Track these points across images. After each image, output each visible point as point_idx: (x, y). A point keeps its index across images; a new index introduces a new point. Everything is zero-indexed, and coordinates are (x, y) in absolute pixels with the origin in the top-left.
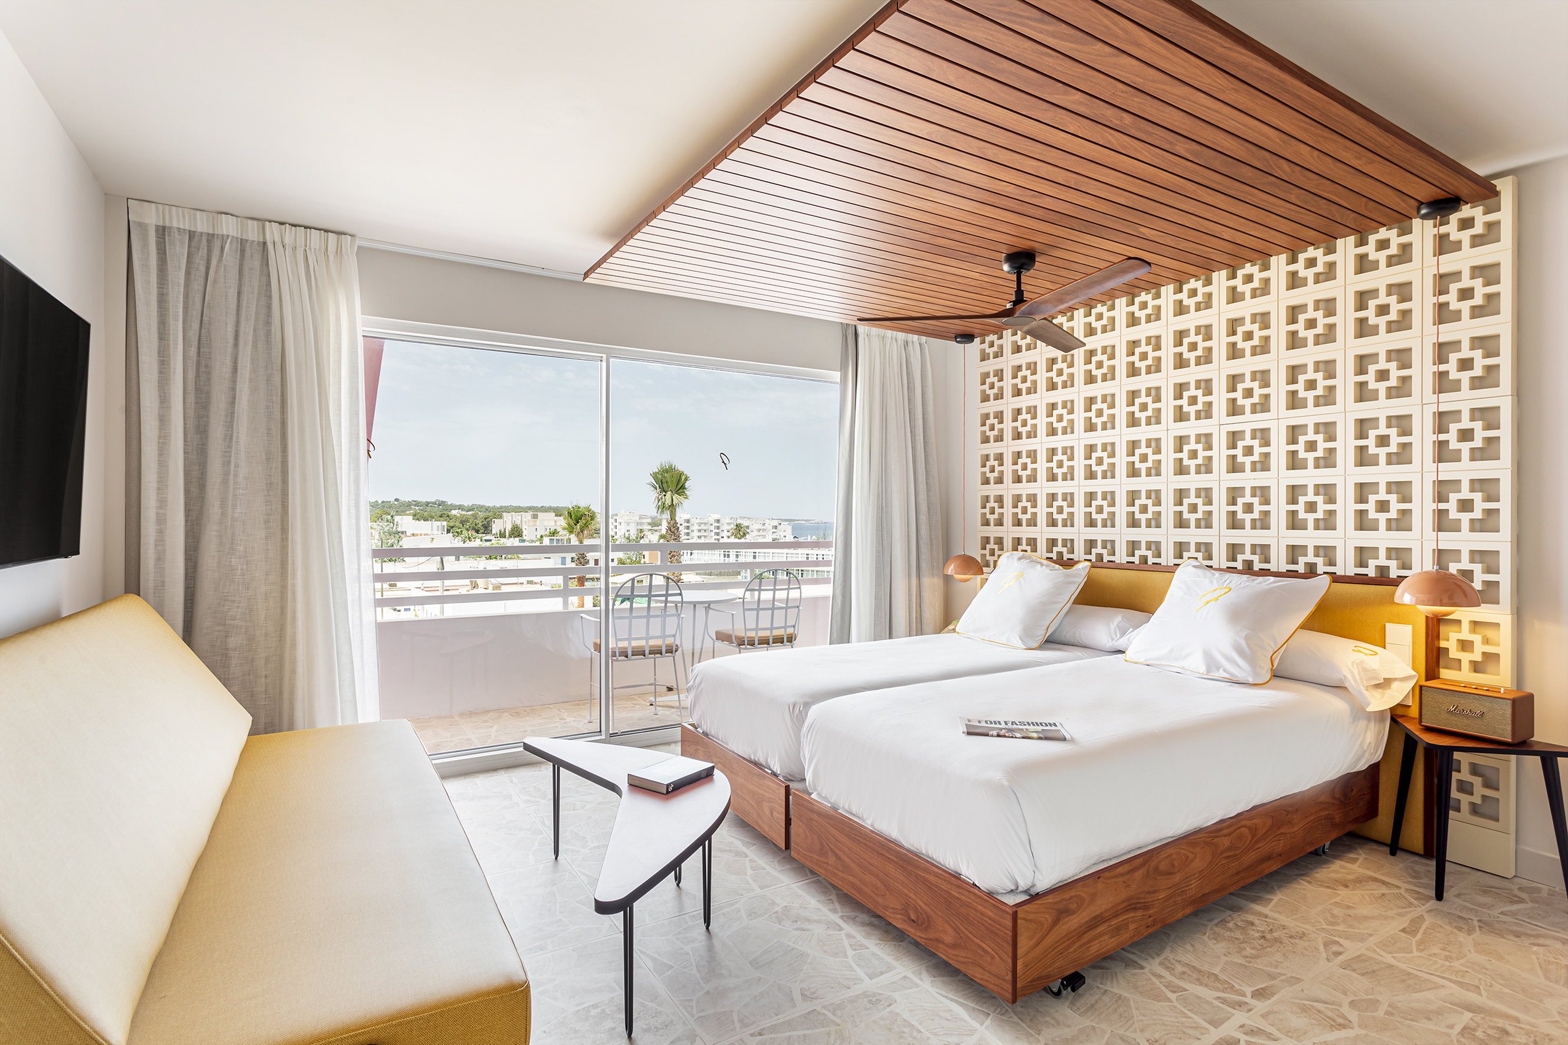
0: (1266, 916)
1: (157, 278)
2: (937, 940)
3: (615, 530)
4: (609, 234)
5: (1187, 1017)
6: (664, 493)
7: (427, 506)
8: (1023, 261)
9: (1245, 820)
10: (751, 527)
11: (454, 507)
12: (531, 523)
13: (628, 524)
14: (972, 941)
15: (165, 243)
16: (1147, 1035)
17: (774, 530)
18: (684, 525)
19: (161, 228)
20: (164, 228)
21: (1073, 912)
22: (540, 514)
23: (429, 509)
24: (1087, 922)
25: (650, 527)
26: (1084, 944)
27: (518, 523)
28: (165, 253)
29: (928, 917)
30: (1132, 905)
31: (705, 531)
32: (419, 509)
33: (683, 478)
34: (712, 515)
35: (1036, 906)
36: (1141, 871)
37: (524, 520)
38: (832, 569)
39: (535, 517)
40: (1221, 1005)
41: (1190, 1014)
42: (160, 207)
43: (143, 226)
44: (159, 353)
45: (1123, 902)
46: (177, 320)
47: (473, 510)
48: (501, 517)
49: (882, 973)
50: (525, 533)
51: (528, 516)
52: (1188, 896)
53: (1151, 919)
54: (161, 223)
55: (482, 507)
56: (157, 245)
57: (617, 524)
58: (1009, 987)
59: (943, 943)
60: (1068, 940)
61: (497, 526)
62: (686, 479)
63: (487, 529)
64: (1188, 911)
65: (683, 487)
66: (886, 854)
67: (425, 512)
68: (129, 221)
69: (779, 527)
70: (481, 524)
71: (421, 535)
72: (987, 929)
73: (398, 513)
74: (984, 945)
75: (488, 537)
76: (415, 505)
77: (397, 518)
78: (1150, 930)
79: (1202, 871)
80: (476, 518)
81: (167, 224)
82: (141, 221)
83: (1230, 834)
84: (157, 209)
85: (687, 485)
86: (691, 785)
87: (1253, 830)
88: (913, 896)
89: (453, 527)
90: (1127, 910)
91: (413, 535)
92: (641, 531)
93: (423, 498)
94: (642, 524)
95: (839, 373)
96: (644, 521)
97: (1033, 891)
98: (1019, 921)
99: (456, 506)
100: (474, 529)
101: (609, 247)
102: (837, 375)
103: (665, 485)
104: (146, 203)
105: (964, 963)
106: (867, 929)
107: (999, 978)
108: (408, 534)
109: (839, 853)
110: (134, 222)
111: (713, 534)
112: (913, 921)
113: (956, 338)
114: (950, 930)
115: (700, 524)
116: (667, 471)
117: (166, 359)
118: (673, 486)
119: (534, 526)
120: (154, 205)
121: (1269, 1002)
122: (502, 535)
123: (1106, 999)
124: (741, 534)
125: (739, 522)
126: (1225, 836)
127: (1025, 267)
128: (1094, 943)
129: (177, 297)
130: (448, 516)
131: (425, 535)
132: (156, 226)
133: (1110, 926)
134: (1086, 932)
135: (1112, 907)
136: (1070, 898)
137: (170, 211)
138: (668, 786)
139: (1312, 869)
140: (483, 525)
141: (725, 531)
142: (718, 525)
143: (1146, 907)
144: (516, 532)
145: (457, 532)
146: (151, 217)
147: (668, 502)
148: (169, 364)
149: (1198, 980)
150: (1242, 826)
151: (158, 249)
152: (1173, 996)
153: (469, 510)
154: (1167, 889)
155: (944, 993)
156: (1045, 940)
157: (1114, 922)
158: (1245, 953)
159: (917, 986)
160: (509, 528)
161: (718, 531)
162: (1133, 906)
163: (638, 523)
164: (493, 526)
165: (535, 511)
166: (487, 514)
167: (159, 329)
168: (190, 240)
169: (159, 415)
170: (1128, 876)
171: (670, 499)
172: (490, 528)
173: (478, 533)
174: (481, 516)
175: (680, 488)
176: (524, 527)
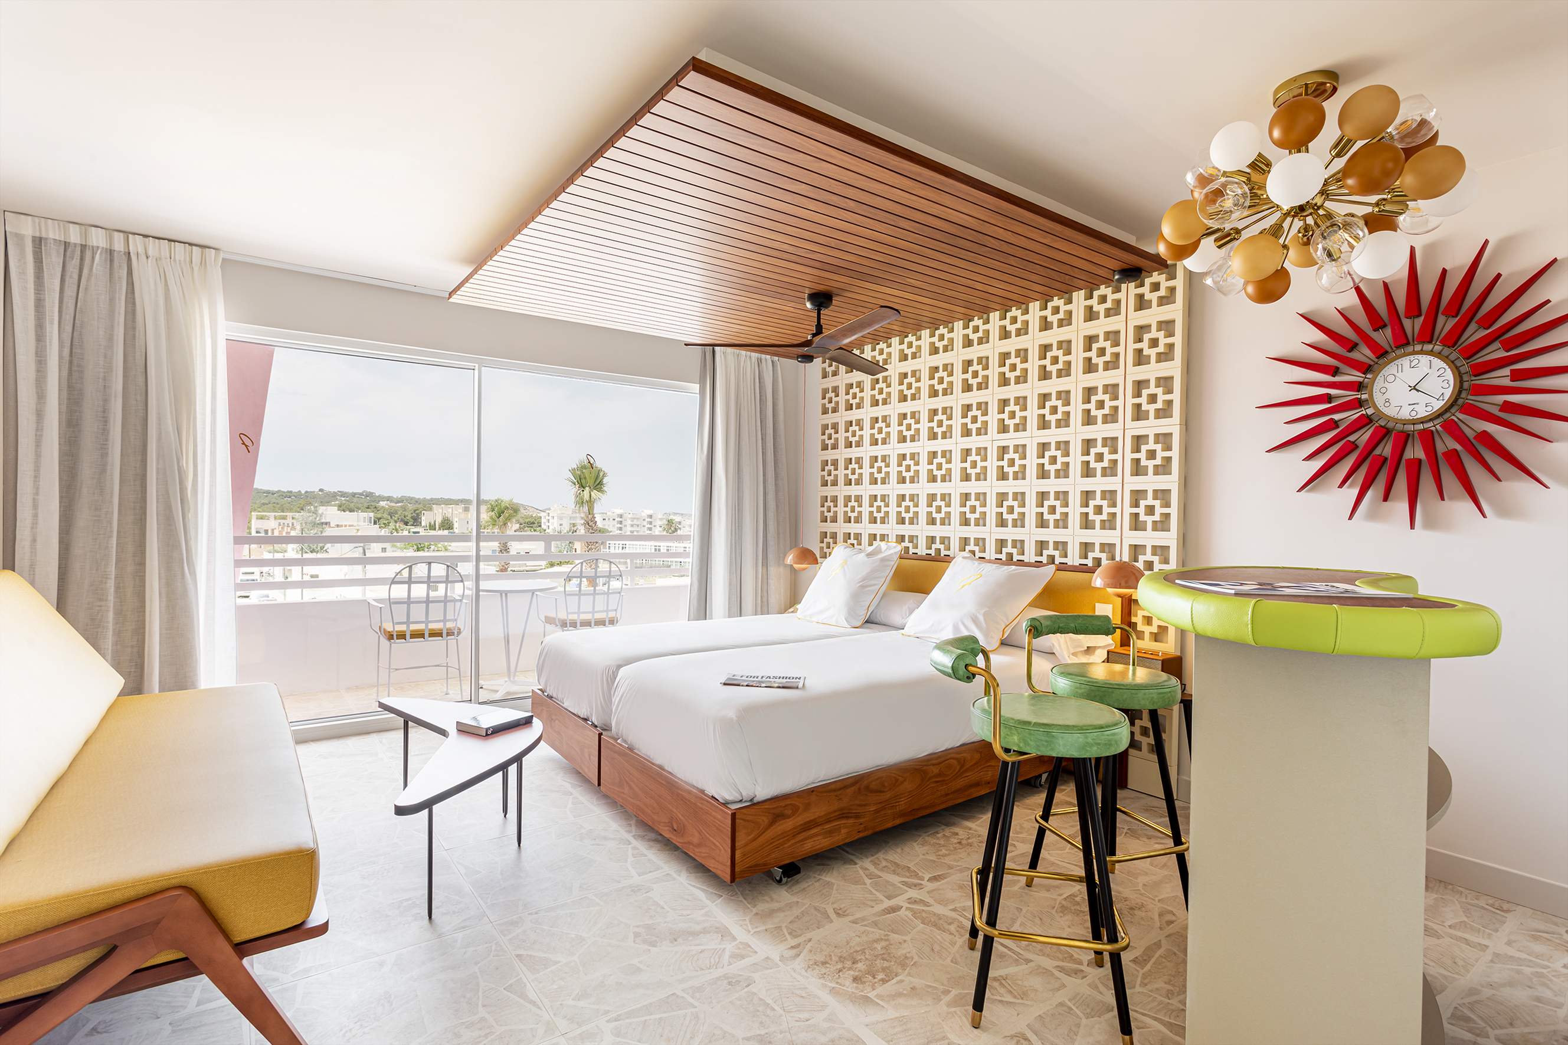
0: (970, 829)
1: (35, 285)
2: (689, 843)
3: (547, 524)
4: (468, 261)
5: (872, 893)
6: (583, 489)
7: (354, 496)
8: (822, 300)
9: (953, 753)
10: (683, 522)
11: (383, 499)
12: (462, 516)
13: (561, 518)
14: (709, 840)
15: (41, 252)
16: (835, 906)
18: (617, 519)
19: (37, 240)
20: (40, 239)
21: (789, 817)
23: (355, 500)
24: (801, 825)
26: (799, 842)
27: (449, 516)
28: (42, 262)
29: (684, 825)
30: (843, 814)
31: (638, 526)
32: (345, 500)
33: (601, 474)
34: (645, 511)
35: (754, 810)
36: (852, 788)
37: (455, 514)
38: (690, 560)
39: (466, 510)
40: (902, 886)
41: (875, 892)
42: (37, 220)
43: (19, 237)
44: (36, 354)
45: (835, 812)
46: (52, 323)
47: (401, 501)
48: (431, 509)
49: (650, 872)
50: (456, 525)
51: (460, 509)
52: (898, 810)
53: (862, 826)
54: (37, 235)
55: (412, 499)
56: (34, 254)
57: (550, 518)
58: (728, 870)
59: (692, 844)
60: (784, 837)
61: (425, 520)
62: (604, 475)
63: (416, 521)
64: (898, 822)
65: (601, 483)
66: (660, 780)
67: (350, 502)
68: (5, 231)
70: (410, 516)
71: (346, 526)
72: (717, 828)
73: (322, 504)
74: (715, 841)
75: (417, 529)
76: (341, 496)
77: (321, 509)
78: (861, 835)
79: (911, 791)
80: (405, 510)
81: (44, 235)
82: (18, 232)
83: (939, 764)
84: (34, 221)
85: (605, 481)
86: (510, 730)
87: (962, 763)
88: (675, 811)
89: (381, 518)
90: (840, 818)
91: (338, 526)
92: (574, 525)
93: (350, 490)
95: (698, 386)
97: (755, 801)
98: (737, 821)
99: (385, 497)
100: (402, 520)
101: (470, 270)
102: (696, 387)
103: (583, 481)
104: (22, 216)
105: (704, 857)
106: (651, 843)
107: (723, 865)
108: (331, 525)
109: (631, 783)
110: (11, 232)
111: (646, 529)
112: (675, 830)
113: (798, 358)
114: (697, 834)
115: (633, 519)
116: (587, 468)
117: (43, 359)
118: (591, 482)
119: (465, 519)
120: (30, 218)
121: (939, 883)
122: (432, 527)
123: (817, 884)
124: (673, 529)
125: (672, 517)
126: (934, 765)
127: (824, 305)
128: (808, 841)
129: (53, 303)
130: (376, 507)
131: (350, 526)
132: (33, 237)
133: (823, 829)
134: (801, 832)
135: (825, 815)
136: (786, 806)
137: (46, 223)
138: (487, 729)
139: (1025, 797)
140: (412, 517)
141: (658, 526)
142: (650, 520)
143: (857, 816)
144: (447, 524)
145: (384, 524)
146: (27, 229)
147: (586, 497)
148: (46, 364)
149: (894, 871)
150: (951, 758)
151: (34, 258)
152: (868, 881)
153: (398, 502)
154: (877, 804)
155: (693, 884)
156: (762, 837)
157: (827, 826)
158: (940, 853)
159: (674, 879)
160: (439, 520)
161: (650, 526)
162: (845, 815)
163: (571, 518)
164: (423, 518)
166: (415, 507)
167: (36, 331)
168: (65, 250)
169: (37, 409)
170: (840, 792)
171: (589, 494)
172: (419, 520)
173: (407, 525)
174: (411, 508)
175: (598, 484)
176: (455, 520)
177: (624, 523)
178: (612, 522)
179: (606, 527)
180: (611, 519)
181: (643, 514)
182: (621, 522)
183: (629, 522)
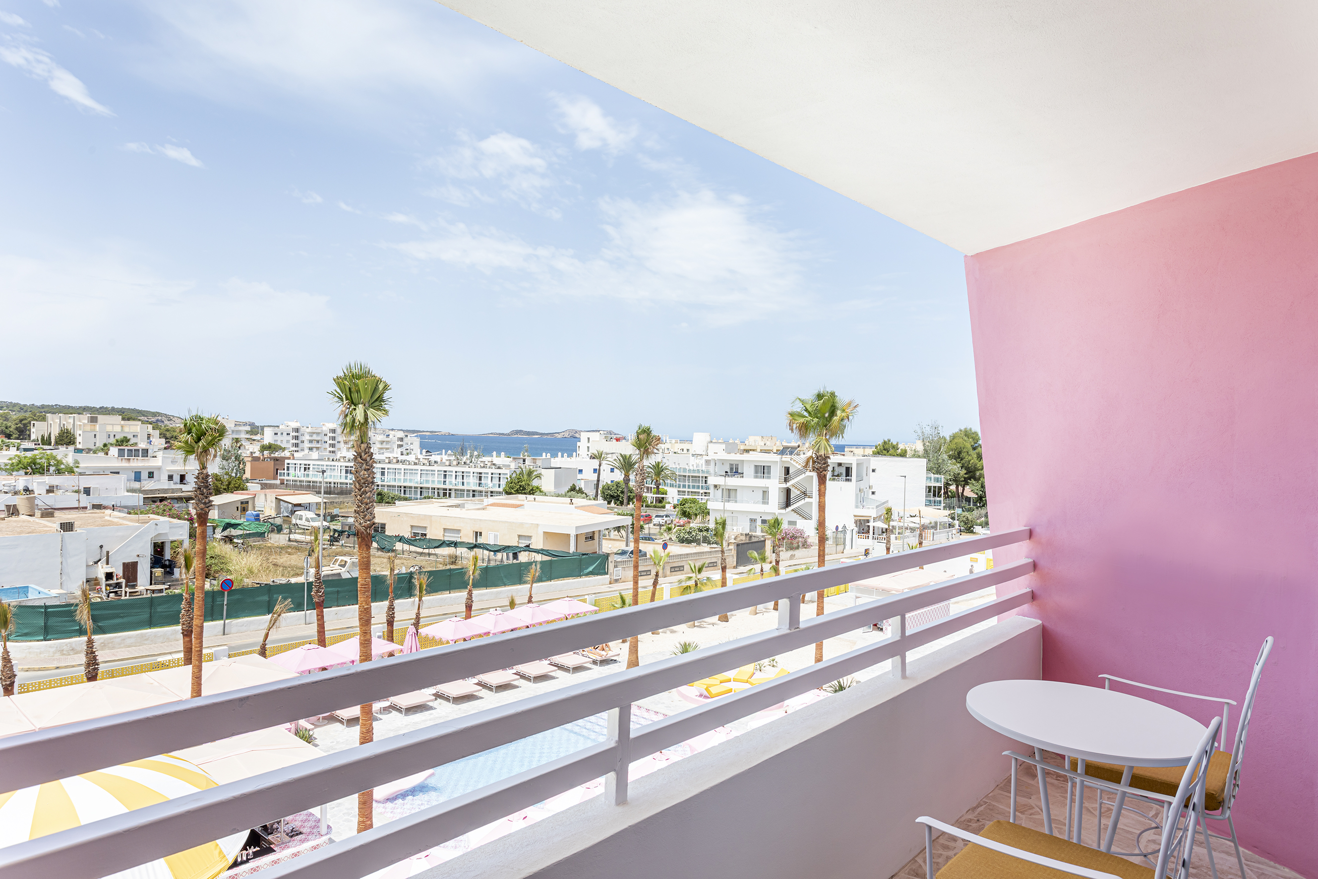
6: (353, 407)
12: (88, 428)
17: (400, 443)
22: (100, 417)
25: (248, 436)
27: (70, 427)
31: (318, 442)
33: (381, 387)
37: (79, 425)
39: (93, 420)
48: (44, 419)
50: (79, 439)
51: (85, 418)
55: (15, 405)
61: (37, 430)
62: (386, 388)
63: (23, 433)
65: (380, 399)
69: (405, 440)
70: (13, 427)
75: (26, 444)
80: (6, 419)
85: (386, 396)
92: (237, 440)
94: (238, 432)
96: (240, 428)
103: (355, 396)
111: (327, 445)
115: (311, 434)
116: (359, 377)
118: (365, 397)
119: (91, 431)
122: (46, 442)
140: (17, 429)
142: (333, 435)
144: (66, 438)
147: (359, 418)
160: (55, 432)
164: (33, 430)
165: (95, 413)
166: (21, 415)
171: (363, 414)
172: (28, 432)
173: (9, 438)
174: (15, 417)
175: (376, 400)
176: (78, 432)
177: (301, 438)
178: (285, 436)
179: (279, 443)
180: (285, 434)
181: (324, 428)
182: (297, 438)
183: (307, 438)
